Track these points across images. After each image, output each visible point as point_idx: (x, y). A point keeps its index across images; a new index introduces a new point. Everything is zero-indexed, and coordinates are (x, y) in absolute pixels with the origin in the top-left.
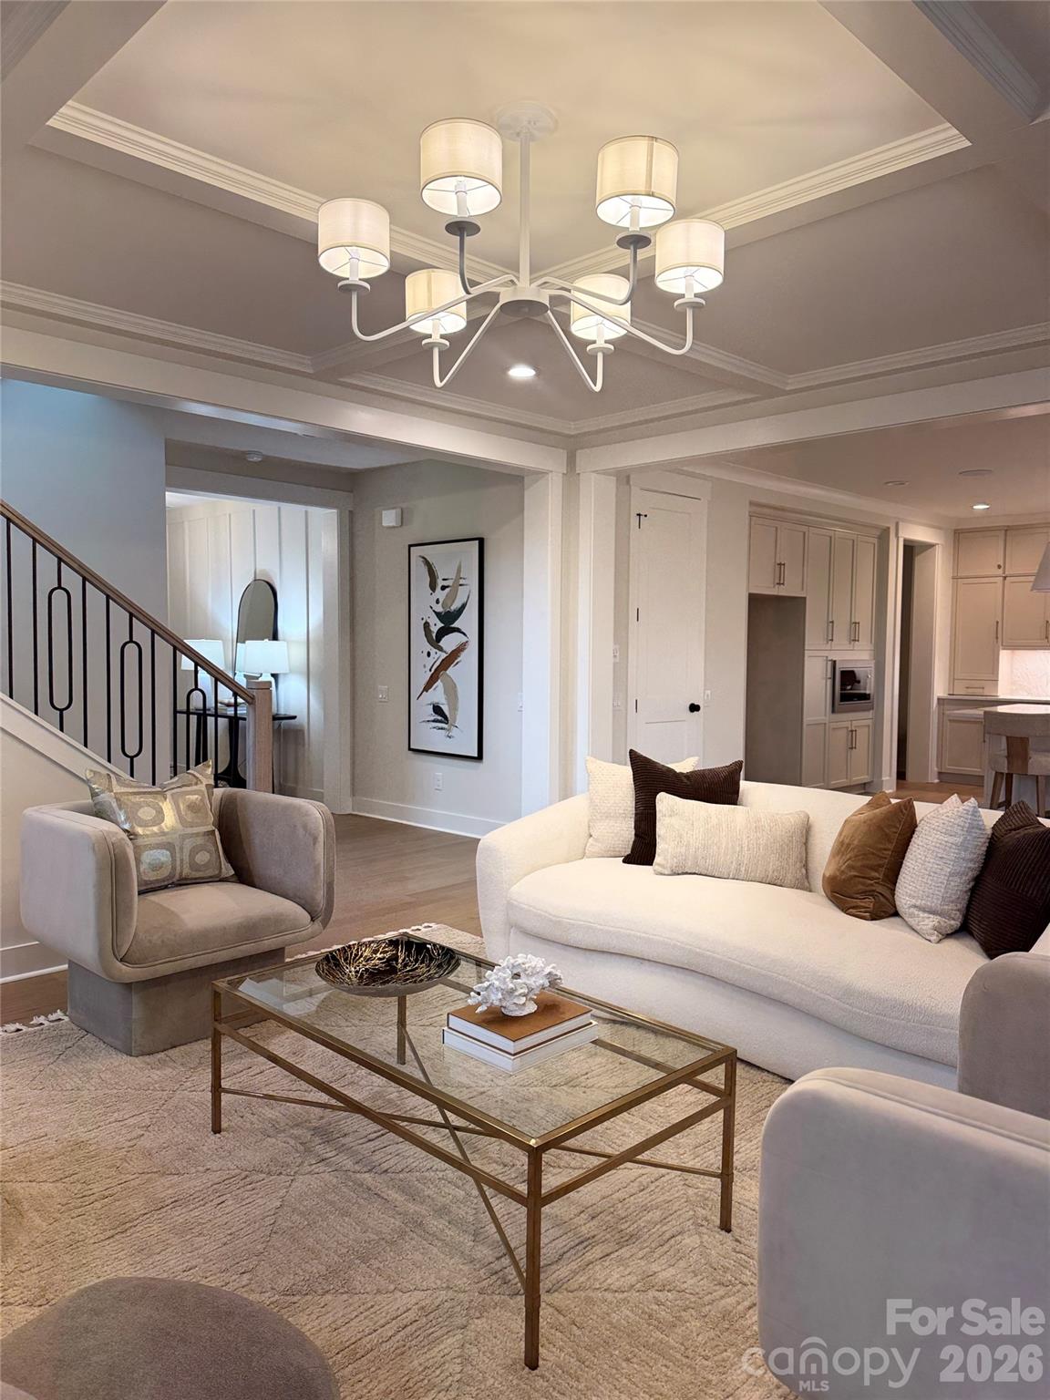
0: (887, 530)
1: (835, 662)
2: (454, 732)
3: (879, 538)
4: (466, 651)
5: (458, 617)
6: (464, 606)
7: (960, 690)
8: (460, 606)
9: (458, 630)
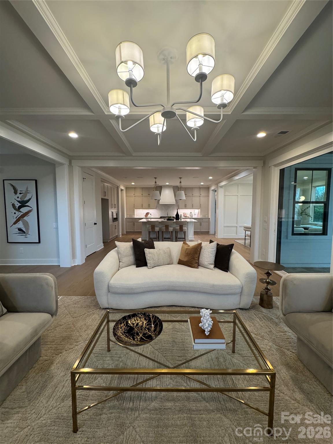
0: (118, 186)
1: (113, 212)
2: (28, 236)
3: (117, 188)
4: (31, 212)
5: (28, 202)
6: (30, 199)
7: (128, 216)
8: (28, 199)
9: (28, 206)
